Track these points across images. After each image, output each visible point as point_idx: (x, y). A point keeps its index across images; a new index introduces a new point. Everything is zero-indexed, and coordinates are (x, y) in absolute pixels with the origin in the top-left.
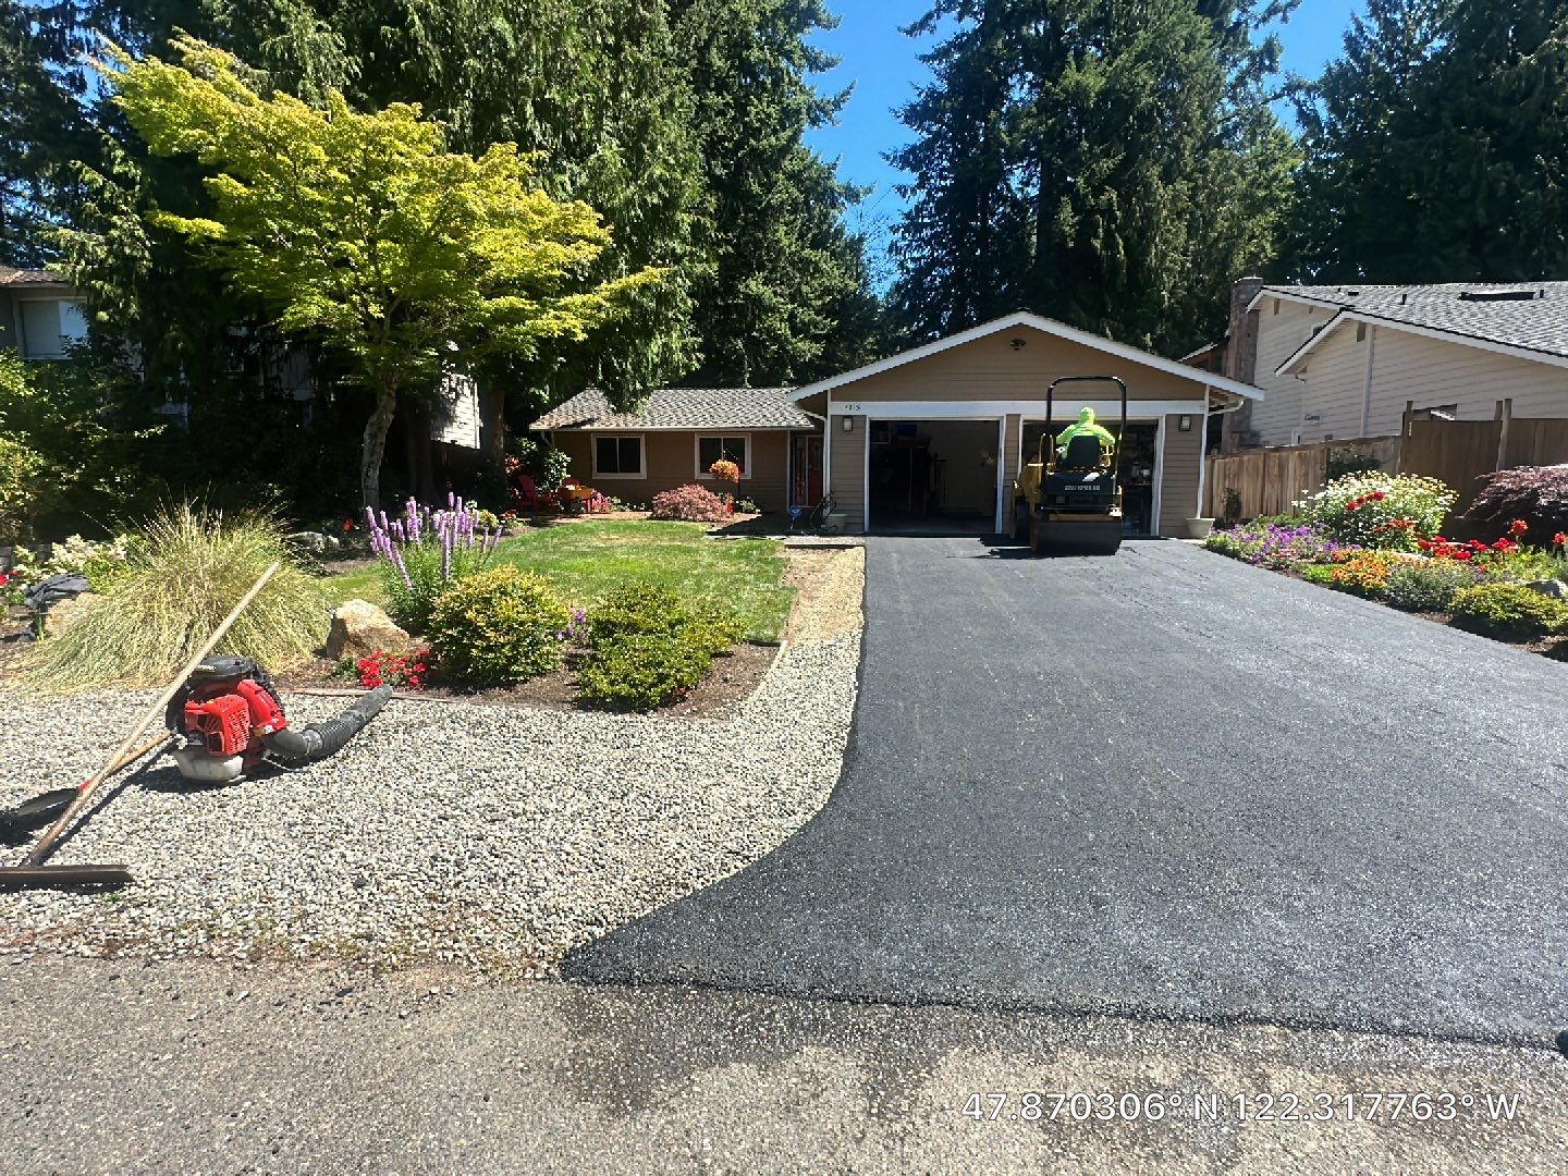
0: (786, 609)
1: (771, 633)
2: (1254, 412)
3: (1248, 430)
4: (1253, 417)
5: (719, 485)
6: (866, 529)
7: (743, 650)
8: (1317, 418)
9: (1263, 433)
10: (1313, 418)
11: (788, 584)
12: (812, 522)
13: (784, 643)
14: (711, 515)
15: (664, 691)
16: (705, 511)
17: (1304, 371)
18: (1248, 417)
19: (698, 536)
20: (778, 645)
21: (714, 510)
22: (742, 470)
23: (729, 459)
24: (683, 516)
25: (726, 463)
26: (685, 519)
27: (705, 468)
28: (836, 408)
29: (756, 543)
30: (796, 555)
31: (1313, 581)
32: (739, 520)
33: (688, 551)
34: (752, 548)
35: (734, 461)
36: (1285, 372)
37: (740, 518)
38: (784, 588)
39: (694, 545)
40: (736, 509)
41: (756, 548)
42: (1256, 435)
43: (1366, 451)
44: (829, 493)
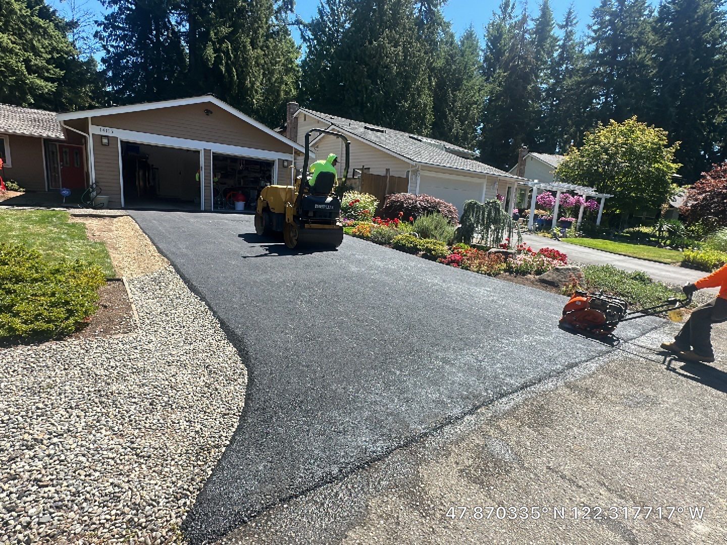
0: (108, 256)
6: (123, 206)
12: (83, 200)
13: (124, 278)
15: (76, 321)
17: (317, 147)
31: (346, 234)
37: (11, 194)
44: (94, 181)
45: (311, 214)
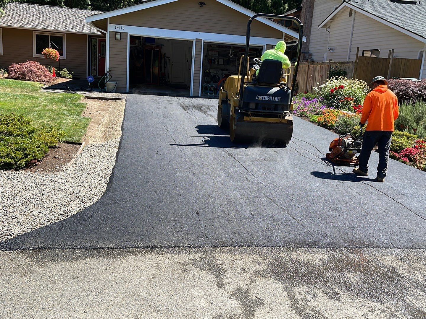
0: (85, 128)
1: (77, 139)
2: (310, 44)
3: (308, 53)
4: (310, 46)
5: (47, 62)
6: (127, 90)
7: (63, 146)
8: (332, 50)
9: (313, 54)
10: (331, 49)
11: (86, 117)
12: (99, 86)
13: (83, 143)
14: (43, 78)
15: (27, 161)
16: (41, 76)
17: (329, 27)
18: (308, 46)
19: (36, 90)
20: (81, 144)
21: (45, 76)
22: (61, 54)
23: (53, 47)
24: (28, 78)
25: (51, 50)
26: (29, 80)
27: (39, 51)
28: (111, 28)
29: (69, 95)
30: (90, 102)
31: (312, 122)
32: (59, 82)
33: (33, 98)
34: (67, 98)
35: (56, 49)
36: (322, 27)
37: (60, 80)
38: (84, 118)
39: (34, 95)
40: (58, 75)
41: (70, 98)
42: (310, 55)
43: (343, 67)
44: (108, 71)
45: (252, 106)
